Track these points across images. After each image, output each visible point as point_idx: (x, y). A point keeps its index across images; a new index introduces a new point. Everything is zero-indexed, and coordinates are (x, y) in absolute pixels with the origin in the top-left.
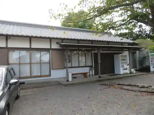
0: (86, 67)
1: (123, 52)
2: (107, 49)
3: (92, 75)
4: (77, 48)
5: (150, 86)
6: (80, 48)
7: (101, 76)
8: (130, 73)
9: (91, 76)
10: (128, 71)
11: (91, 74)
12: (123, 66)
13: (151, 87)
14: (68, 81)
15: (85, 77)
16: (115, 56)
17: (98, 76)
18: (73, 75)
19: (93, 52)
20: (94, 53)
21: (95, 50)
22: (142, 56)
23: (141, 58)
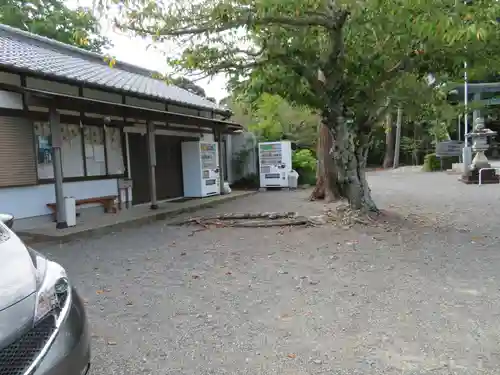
0: (107, 177)
1: (202, 136)
2: (164, 124)
3: (127, 202)
4: (78, 114)
5: (289, 214)
6: (87, 115)
7: (160, 203)
8: (222, 194)
9: (123, 206)
10: (216, 189)
11: (123, 199)
12: (206, 175)
13: (293, 214)
14: (62, 225)
15: (106, 211)
16: (184, 145)
17: (150, 204)
18: (78, 203)
19: (127, 130)
20: (129, 134)
21: (131, 124)
22: (239, 149)
23: (236, 154)
